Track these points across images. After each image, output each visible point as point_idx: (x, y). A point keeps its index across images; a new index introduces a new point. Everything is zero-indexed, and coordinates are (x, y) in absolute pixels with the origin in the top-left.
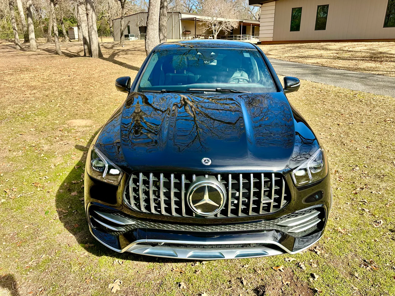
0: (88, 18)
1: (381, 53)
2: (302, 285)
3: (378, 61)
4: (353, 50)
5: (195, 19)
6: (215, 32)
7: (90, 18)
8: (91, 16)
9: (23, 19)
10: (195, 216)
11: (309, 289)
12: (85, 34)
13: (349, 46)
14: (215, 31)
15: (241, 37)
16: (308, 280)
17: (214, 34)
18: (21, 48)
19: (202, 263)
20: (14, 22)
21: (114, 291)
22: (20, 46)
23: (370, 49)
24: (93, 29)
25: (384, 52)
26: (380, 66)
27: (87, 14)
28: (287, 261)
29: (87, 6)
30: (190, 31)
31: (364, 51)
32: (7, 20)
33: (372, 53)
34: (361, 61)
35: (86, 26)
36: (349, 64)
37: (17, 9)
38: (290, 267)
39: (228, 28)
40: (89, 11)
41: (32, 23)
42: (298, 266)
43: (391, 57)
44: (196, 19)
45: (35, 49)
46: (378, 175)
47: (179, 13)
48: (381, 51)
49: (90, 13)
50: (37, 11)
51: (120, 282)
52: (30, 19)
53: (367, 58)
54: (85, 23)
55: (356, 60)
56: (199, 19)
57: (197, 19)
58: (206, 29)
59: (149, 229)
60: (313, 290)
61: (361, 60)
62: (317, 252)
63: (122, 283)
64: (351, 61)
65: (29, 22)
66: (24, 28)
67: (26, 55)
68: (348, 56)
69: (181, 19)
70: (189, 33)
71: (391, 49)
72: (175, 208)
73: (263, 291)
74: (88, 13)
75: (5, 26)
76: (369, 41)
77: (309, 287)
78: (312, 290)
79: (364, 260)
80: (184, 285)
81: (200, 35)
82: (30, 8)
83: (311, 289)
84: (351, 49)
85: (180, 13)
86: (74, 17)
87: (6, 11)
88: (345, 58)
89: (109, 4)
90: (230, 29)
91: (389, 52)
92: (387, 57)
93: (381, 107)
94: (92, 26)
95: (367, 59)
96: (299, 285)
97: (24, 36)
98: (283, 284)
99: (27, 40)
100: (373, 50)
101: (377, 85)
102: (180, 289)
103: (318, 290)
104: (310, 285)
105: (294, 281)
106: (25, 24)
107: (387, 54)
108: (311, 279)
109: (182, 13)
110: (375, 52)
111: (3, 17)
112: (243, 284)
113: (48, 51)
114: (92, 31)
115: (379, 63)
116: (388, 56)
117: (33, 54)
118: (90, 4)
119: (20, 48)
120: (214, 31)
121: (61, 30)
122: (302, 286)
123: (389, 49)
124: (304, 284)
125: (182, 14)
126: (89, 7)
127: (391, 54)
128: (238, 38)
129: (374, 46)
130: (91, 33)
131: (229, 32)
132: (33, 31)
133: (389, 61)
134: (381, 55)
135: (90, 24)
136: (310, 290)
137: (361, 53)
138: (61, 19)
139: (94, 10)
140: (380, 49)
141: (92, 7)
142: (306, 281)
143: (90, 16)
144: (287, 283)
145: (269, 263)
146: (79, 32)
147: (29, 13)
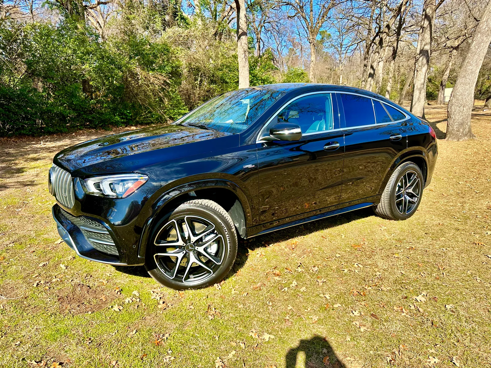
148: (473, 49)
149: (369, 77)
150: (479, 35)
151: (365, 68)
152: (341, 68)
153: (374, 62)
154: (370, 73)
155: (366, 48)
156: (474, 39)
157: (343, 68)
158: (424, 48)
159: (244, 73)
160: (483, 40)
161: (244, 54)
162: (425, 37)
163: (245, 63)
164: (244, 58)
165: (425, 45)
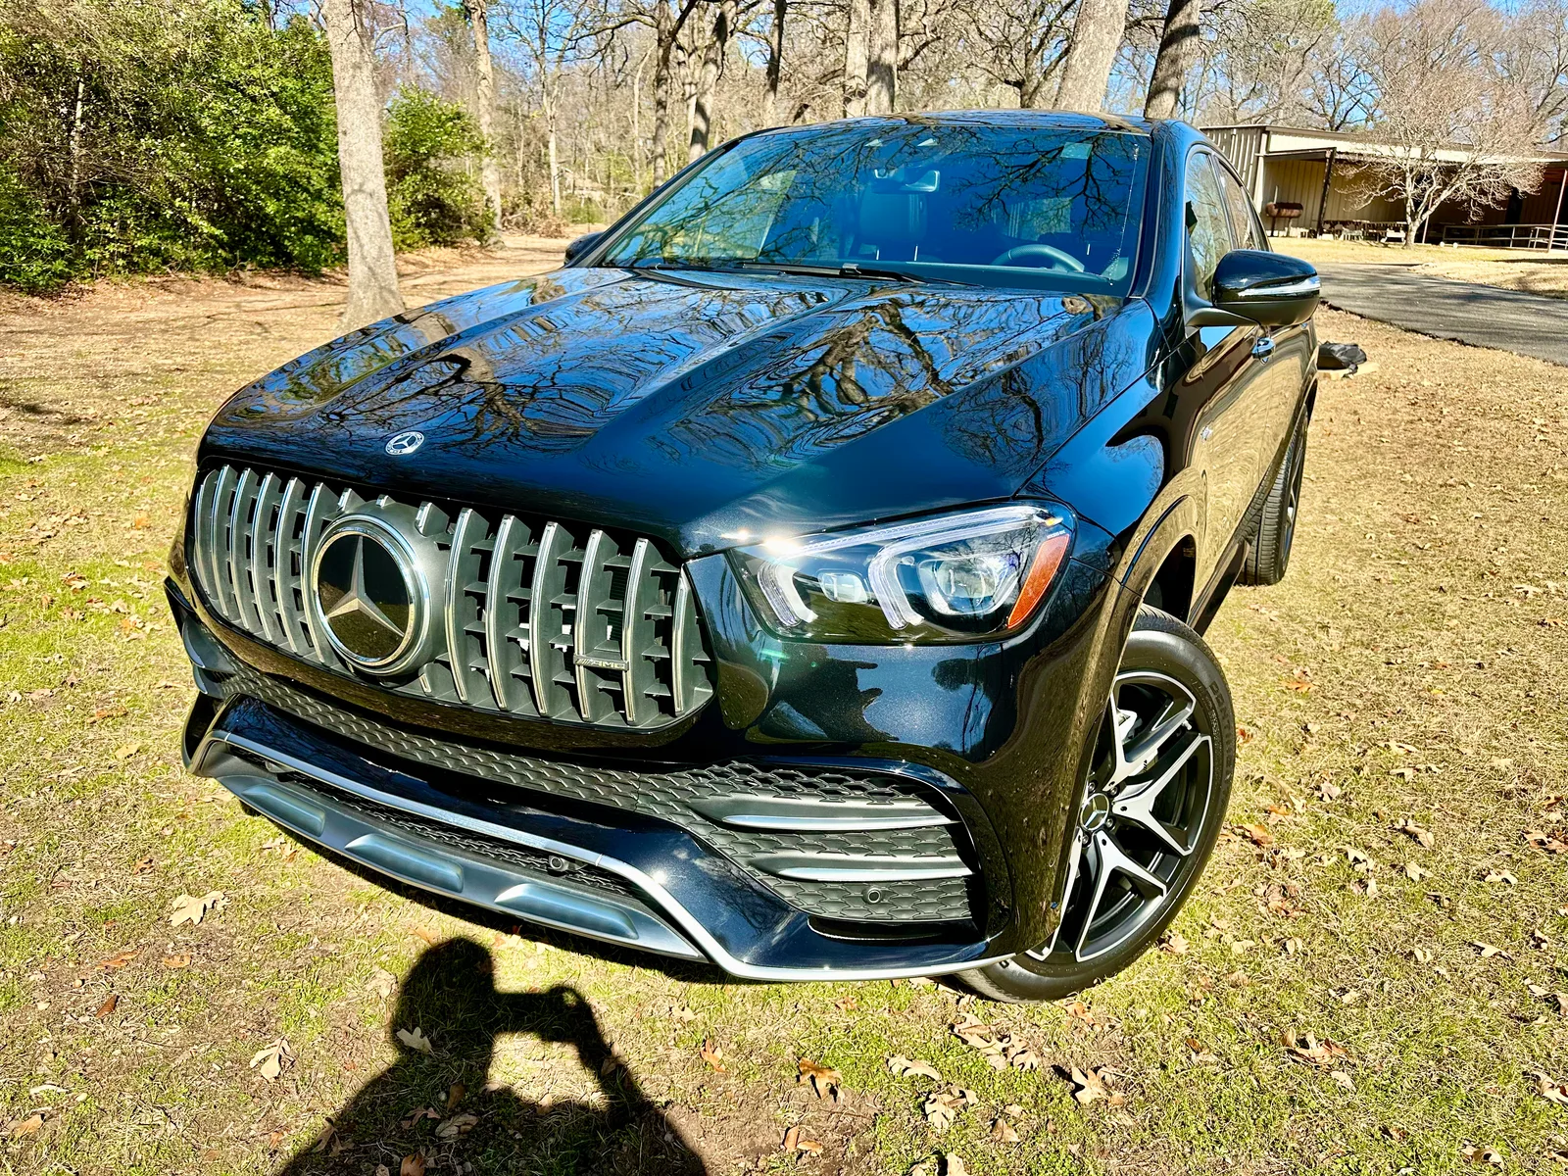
5: (1328, 155)
6: (1416, 208)
14: (1417, 204)
15: (1553, 234)
17: (1409, 219)
30: (1299, 207)
39: (1485, 194)
44: (1332, 154)
47: (1263, 130)
56: (1347, 153)
57: (1338, 157)
58: (1370, 196)
69: (1265, 157)
70: (1295, 212)
81: (1344, 223)
85: (1268, 133)
90: (1497, 195)
109: (1276, 133)
120: (1410, 202)
125: (1274, 138)
128: (1537, 240)
131: (1486, 208)
148: (1079, 66)
149: (694, 142)
150: (1091, 28)
151: (661, 112)
152: (548, 111)
153: (705, 93)
154: (696, 131)
155: (659, 45)
156: (1079, 38)
157: (554, 109)
158: (880, 57)
159: (357, 89)
160: (1101, 42)
161: (351, 17)
162: (883, 23)
163: (361, 52)
164: (354, 34)
165: (883, 49)
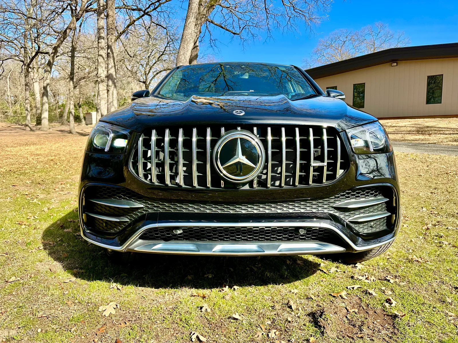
0: (109, 94)
1: (428, 127)
2: (375, 312)
3: (426, 134)
4: (397, 125)
7: (111, 95)
8: (112, 93)
9: (37, 101)
10: (223, 186)
11: (386, 316)
12: (104, 112)
13: (391, 122)
16: (383, 306)
18: (31, 129)
19: (233, 289)
20: (28, 103)
21: (107, 314)
22: (30, 128)
23: (415, 124)
24: (113, 105)
25: (432, 126)
26: (429, 137)
27: (108, 91)
28: (350, 289)
29: (109, 82)
31: (409, 125)
32: (20, 105)
33: (418, 127)
34: (408, 135)
35: (106, 103)
36: (395, 137)
37: (34, 95)
38: (355, 294)
40: (110, 87)
41: (47, 102)
42: (366, 293)
43: (440, 130)
45: (46, 129)
46: (451, 214)
48: (427, 125)
49: (111, 89)
50: (54, 96)
51: (117, 306)
52: (45, 98)
53: (414, 131)
54: (105, 101)
55: (402, 133)
59: (161, 212)
60: (391, 316)
61: (407, 133)
62: (390, 280)
63: (118, 307)
64: (396, 135)
65: (44, 101)
66: (38, 110)
67: (35, 134)
68: (393, 130)
71: (438, 124)
72: (198, 176)
73: (320, 312)
74: (109, 89)
75: (17, 111)
76: (413, 118)
77: (385, 313)
78: (389, 317)
79: (455, 288)
80: (207, 308)
82: (47, 87)
83: (388, 315)
84: (394, 125)
86: (94, 104)
87: (21, 97)
88: (390, 132)
89: (132, 90)
91: (437, 126)
92: (435, 130)
93: (439, 163)
94: (112, 102)
95: (414, 133)
96: (371, 312)
97: (37, 118)
98: (348, 311)
99: (39, 122)
100: (419, 125)
101: (431, 149)
102: (202, 312)
103: (399, 315)
104: (387, 311)
105: (363, 309)
106: (39, 107)
107: (435, 127)
108: (387, 305)
110: (421, 126)
111: (17, 102)
112: (292, 309)
113: (61, 131)
114: (111, 107)
115: (428, 136)
116: (437, 129)
117: (44, 133)
118: (111, 80)
119: (29, 129)
121: (78, 116)
122: (375, 314)
123: (436, 124)
124: (378, 311)
126: (110, 83)
127: (439, 128)
129: (419, 122)
130: (110, 109)
132: (46, 111)
133: (439, 134)
134: (429, 129)
135: (110, 100)
136: (388, 317)
137: (406, 127)
138: (79, 102)
139: (115, 86)
140: (426, 123)
141: (114, 83)
142: (380, 307)
143: (110, 92)
144: (353, 310)
145: (326, 290)
146: (97, 115)
147: (45, 92)
